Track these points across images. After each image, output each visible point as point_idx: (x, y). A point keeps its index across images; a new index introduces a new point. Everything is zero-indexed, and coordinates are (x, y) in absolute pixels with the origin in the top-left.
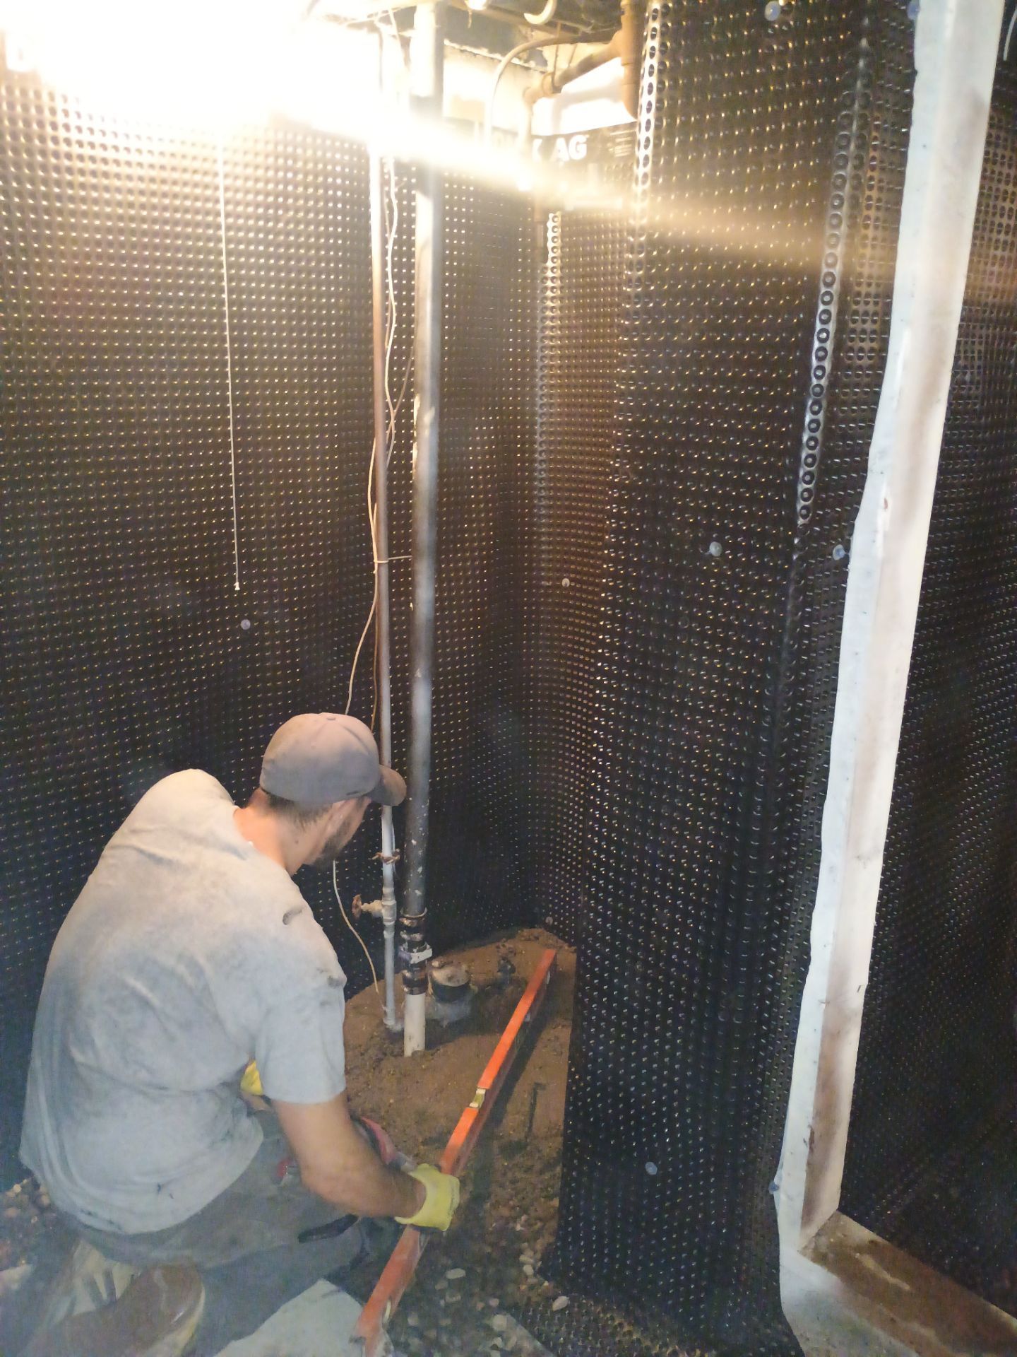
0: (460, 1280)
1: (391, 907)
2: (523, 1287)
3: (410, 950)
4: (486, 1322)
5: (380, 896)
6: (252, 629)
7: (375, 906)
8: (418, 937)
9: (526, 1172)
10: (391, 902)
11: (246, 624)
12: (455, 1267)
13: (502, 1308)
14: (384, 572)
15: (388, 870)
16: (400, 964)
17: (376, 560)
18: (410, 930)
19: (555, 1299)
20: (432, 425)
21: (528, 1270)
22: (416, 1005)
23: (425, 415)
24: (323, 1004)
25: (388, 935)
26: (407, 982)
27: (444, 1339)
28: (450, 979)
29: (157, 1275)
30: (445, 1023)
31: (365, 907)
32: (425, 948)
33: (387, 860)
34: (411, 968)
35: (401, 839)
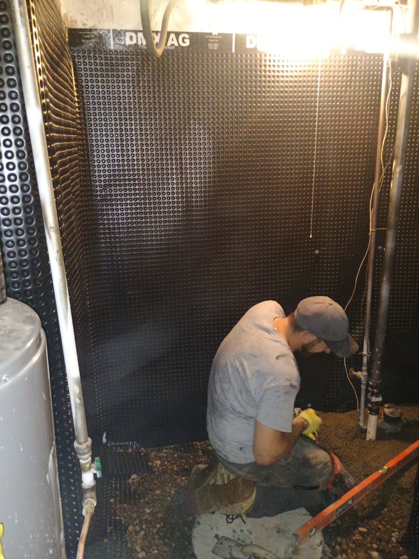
0: (364, 532)
1: (365, 376)
2: (390, 546)
3: (372, 396)
4: (369, 552)
5: (361, 370)
6: (320, 254)
7: (359, 374)
8: (376, 391)
9: (406, 502)
10: (365, 373)
11: (317, 252)
12: (363, 527)
13: (377, 550)
14: (374, 234)
15: (365, 360)
16: (367, 401)
17: (370, 229)
18: (372, 387)
19: (402, 555)
20: (400, 172)
21: (394, 539)
22: (373, 419)
23: (397, 168)
24: (286, 393)
25: (363, 387)
26: (370, 409)
27: (349, 551)
28: (391, 413)
29: (240, 480)
30: (387, 432)
31: (354, 373)
32: (379, 397)
33: (365, 355)
34: (372, 403)
35: (372, 348)
